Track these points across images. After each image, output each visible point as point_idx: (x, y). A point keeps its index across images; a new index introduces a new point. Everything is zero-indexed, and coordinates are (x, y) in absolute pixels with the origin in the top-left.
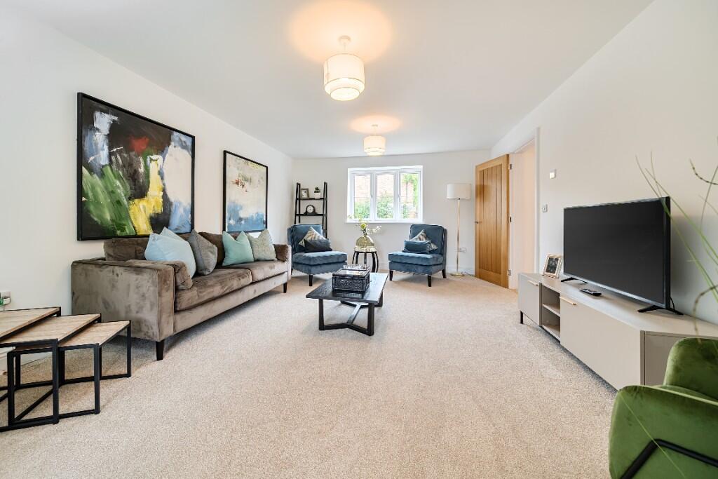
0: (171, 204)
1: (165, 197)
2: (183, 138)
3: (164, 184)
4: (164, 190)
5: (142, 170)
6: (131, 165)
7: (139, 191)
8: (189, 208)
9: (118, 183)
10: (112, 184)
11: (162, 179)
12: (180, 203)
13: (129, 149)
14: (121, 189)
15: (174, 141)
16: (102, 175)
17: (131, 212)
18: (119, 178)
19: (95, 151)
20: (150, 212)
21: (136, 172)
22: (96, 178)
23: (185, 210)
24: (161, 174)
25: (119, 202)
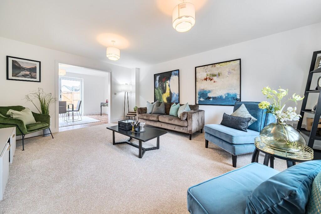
0: (172, 94)
1: (170, 92)
2: (175, 72)
3: (170, 88)
4: (170, 90)
5: (164, 86)
6: (162, 85)
7: (164, 92)
8: (178, 94)
9: (160, 90)
10: (159, 90)
11: (169, 87)
12: (175, 93)
13: (162, 82)
14: (161, 91)
15: (173, 74)
16: (158, 89)
17: (163, 97)
18: (160, 89)
19: (157, 85)
20: (167, 96)
21: (163, 87)
22: (157, 90)
23: (176, 95)
24: (169, 86)
25: (160, 95)
